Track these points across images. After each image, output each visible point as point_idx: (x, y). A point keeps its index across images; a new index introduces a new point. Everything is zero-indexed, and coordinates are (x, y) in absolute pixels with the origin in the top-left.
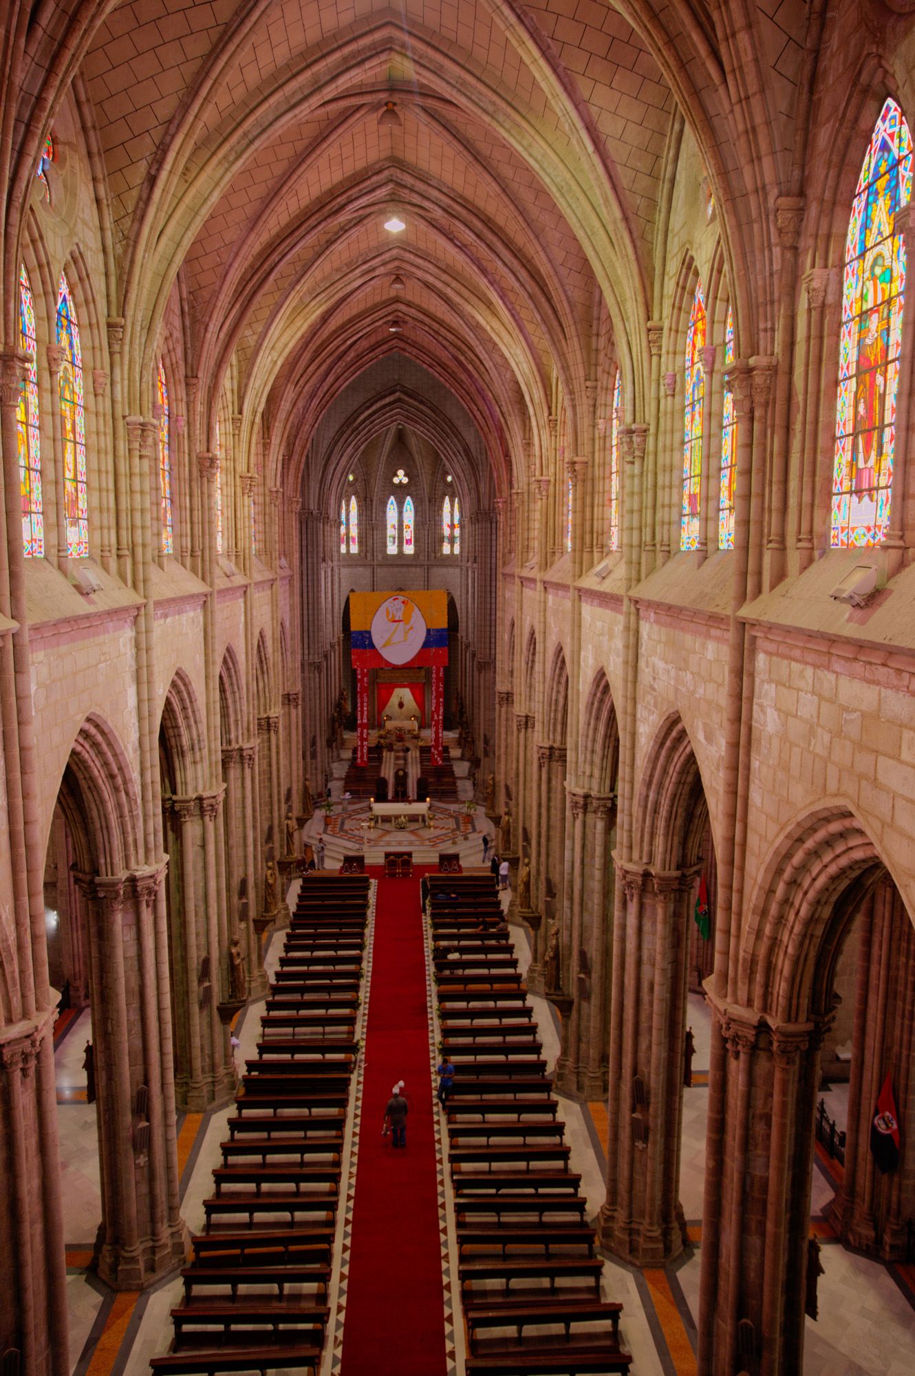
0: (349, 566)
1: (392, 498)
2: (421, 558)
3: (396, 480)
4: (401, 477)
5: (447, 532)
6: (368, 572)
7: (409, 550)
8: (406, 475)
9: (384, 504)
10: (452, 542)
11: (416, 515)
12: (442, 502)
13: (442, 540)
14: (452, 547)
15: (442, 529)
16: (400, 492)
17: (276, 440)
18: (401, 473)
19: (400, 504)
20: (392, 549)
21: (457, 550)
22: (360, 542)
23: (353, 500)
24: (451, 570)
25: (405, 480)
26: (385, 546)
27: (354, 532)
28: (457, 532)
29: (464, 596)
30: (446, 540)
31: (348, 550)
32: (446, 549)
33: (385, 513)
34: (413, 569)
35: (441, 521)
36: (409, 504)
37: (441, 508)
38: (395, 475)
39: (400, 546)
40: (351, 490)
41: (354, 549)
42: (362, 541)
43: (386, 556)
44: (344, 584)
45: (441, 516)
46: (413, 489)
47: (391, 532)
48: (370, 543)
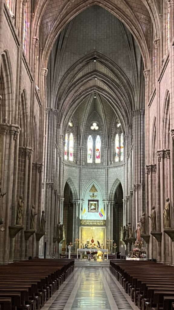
0: (68, 165)
1: (90, 136)
2: (104, 164)
3: (92, 128)
4: (95, 126)
5: (117, 151)
6: (77, 170)
7: (98, 161)
8: (98, 125)
9: (86, 139)
10: (119, 155)
11: (102, 144)
12: (115, 137)
13: (114, 155)
14: (120, 157)
15: (114, 150)
16: (94, 133)
17: (36, 14)
18: (95, 124)
19: (94, 139)
20: (90, 161)
21: (122, 159)
22: (74, 156)
23: (71, 135)
24: (119, 168)
25: (97, 128)
26: (87, 159)
27: (71, 150)
28: (122, 150)
29: (126, 181)
30: (117, 155)
31: (68, 159)
32: (117, 160)
33: (86, 142)
34: (100, 170)
35: (114, 146)
36: (98, 138)
37: (114, 140)
38: (92, 125)
39: (94, 159)
40: (70, 130)
41: (71, 159)
42: (75, 155)
43: (87, 164)
44: (65, 174)
45: (114, 143)
46: (101, 132)
47: (89, 152)
48: (79, 156)
